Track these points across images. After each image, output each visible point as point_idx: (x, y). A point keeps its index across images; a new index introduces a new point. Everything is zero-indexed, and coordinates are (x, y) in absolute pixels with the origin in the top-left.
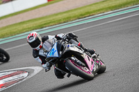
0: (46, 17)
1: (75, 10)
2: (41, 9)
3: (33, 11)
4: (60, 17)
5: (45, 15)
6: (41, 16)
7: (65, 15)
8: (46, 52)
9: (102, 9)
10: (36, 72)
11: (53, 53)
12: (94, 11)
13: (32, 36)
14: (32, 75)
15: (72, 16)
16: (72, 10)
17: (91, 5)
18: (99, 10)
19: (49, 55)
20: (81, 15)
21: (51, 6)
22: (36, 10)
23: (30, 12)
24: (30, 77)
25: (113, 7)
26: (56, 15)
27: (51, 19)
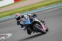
0: (14, 10)
1: (28, 6)
2: (11, 6)
3: (7, 7)
4: (20, 9)
5: (13, 9)
6: (11, 9)
7: (23, 9)
8: (24, 22)
9: (40, 6)
10: (9, 36)
11: (28, 22)
12: (37, 7)
13: (17, 15)
14: (7, 38)
15: (26, 9)
16: (26, 7)
17: (35, 4)
18: (39, 6)
19: (26, 23)
20: (31, 9)
21: (16, 4)
22: (9, 6)
23: (6, 7)
24: (6, 39)
25: (46, 5)
26: (19, 9)
27: (16, 10)
